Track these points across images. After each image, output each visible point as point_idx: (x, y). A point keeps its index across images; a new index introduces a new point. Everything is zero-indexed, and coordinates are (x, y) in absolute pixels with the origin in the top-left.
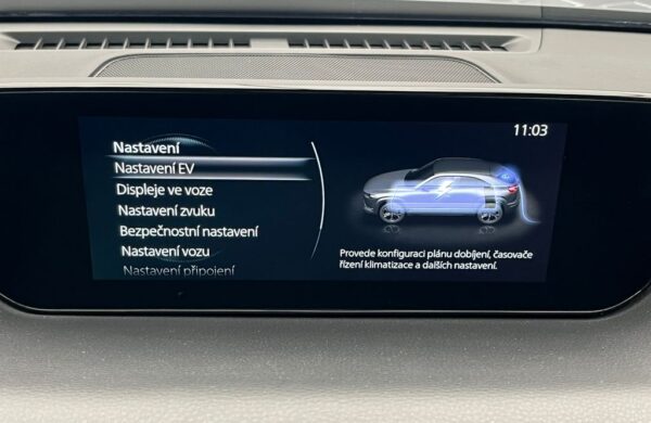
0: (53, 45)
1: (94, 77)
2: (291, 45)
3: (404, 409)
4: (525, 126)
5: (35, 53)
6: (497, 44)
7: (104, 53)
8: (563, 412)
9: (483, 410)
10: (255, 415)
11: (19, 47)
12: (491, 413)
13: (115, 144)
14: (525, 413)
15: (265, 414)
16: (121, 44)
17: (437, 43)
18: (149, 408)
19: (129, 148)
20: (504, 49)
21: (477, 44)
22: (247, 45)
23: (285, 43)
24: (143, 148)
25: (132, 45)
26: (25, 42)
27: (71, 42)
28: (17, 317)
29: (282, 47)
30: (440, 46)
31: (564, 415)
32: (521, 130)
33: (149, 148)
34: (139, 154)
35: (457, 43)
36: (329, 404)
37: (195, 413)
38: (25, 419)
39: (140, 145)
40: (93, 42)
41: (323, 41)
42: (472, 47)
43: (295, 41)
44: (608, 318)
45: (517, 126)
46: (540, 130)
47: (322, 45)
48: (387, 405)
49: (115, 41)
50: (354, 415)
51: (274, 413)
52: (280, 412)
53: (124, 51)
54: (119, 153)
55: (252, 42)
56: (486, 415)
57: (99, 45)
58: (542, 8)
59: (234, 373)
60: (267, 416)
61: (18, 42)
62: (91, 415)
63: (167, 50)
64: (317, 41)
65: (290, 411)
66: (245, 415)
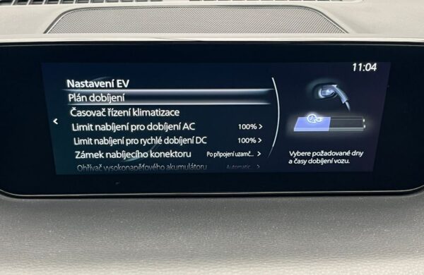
1: (47, 34)
4: (360, 65)
13: (68, 81)
16: (72, 1)
19: (78, 84)
24: (88, 84)
29: (184, 1)
32: (358, 67)
33: (92, 84)
34: (85, 88)
39: (86, 82)
45: (355, 65)
53: (74, 5)
54: (71, 88)
57: (57, 1)
59: (157, 248)
63: (104, 4)
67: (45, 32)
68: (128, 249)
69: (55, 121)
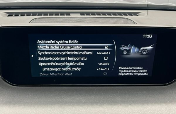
0: (18, 15)
1: (30, 23)
2: (81, 15)
3: (117, 109)
4: (146, 35)
5: (13, 18)
6: (136, 14)
7: (31, 17)
8: (159, 109)
9: (138, 109)
10: (78, 111)
11: (8, 16)
12: (140, 110)
14: (149, 110)
15: (80, 111)
16: (36, 15)
17: (120, 14)
18: (50, 110)
20: (137, 15)
21: (130, 14)
22: (69, 15)
23: (80, 14)
25: (39, 15)
26: (10, 15)
27: (23, 14)
28: (11, 87)
29: (79, 16)
30: (121, 15)
31: (159, 110)
35: (125, 14)
36: (97, 108)
37: (62, 111)
38: (17, 113)
40: (28, 14)
41: (89, 14)
42: (129, 15)
43: (82, 14)
44: (168, 86)
45: (144, 35)
46: (150, 36)
47: (89, 15)
48: (112, 108)
49: (34, 14)
50: (104, 111)
51: (83, 111)
52: (85, 110)
53: (37, 17)
54: (39, 43)
55: (71, 14)
56: (139, 111)
57: (30, 15)
58: (147, 5)
59: (71, 101)
60: (81, 111)
61: (8, 15)
62: (35, 112)
63: (48, 16)
64: (88, 14)
65: (87, 110)
66: (75, 111)
67: (29, 23)
68: (60, 101)
69: (32, 56)
